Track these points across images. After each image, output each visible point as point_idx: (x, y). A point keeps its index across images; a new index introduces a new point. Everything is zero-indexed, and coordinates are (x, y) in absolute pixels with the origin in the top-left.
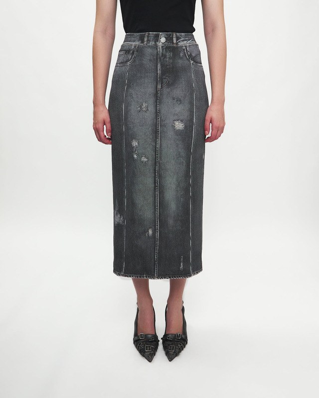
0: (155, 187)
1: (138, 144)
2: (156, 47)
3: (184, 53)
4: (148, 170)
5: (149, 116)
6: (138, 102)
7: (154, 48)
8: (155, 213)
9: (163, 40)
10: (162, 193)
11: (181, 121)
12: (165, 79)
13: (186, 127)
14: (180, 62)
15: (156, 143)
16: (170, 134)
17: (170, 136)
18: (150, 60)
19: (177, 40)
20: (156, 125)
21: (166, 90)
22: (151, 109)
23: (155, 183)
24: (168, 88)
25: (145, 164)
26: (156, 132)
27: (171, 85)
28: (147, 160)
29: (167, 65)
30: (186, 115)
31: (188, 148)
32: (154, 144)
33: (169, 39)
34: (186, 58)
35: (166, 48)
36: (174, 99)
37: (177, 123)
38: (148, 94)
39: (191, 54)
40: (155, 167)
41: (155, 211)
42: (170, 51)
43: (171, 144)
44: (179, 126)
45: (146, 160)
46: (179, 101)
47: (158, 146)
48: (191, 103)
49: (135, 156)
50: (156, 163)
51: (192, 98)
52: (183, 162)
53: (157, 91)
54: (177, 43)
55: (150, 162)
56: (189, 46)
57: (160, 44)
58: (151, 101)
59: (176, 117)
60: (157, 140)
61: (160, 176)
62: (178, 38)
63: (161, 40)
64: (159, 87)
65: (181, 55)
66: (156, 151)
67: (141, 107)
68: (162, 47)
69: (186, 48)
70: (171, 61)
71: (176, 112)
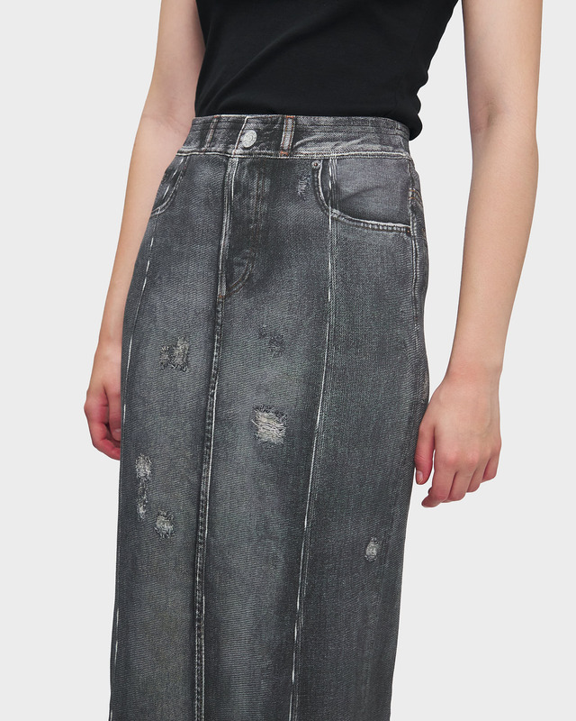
0: (193, 620)
1: (152, 471)
2: (224, 159)
3: (314, 181)
4: (172, 563)
5: (188, 384)
6: (165, 333)
7: (220, 163)
8: (193, 705)
9: (249, 138)
10: (214, 642)
11: (276, 413)
12: (240, 264)
13: (289, 436)
14: (292, 213)
15: (200, 477)
16: (243, 451)
17: (242, 459)
18: (207, 202)
19: (295, 139)
20: (204, 416)
21: (241, 304)
22: (198, 360)
23: (193, 608)
24: (248, 296)
25: (165, 540)
26: (202, 439)
27: (255, 286)
28: (171, 527)
29: (250, 221)
30: (292, 393)
31: (294, 510)
32: (194, 479)
33: (269, 136)
34: (317, 198)
35: (254, 164)
36: (262, 336)
37: (263, 418)
38: (191, 314)
39: (336, 187)
40: (195, 557)
41: (193, 699)
42: (262, 176)
43: (242, 488)
44: (271, 429)
45: (168, 527)
46: (278, 343)
47: (206, 487)
48: (314, 355)
49: (141, 511)
50: (196, 543)
51: (319, 336)
52: (275, 558)
53: (215, 306)
54: (293, 149)
55: (179, 538)
56: (340, 159)
57: (236, 152)
58: (200, 335)
59: (261, 399)
60: (205, 466)
61: (209, 588)
62: (299, 133)
63: (244, 139)
64: (222, 290)
65: (302, 187)
66: (198, 503)
67: (170, 351)
68: (241, 160)
69: (325, 167)
70: (265, 208)
71: (266, 382)
